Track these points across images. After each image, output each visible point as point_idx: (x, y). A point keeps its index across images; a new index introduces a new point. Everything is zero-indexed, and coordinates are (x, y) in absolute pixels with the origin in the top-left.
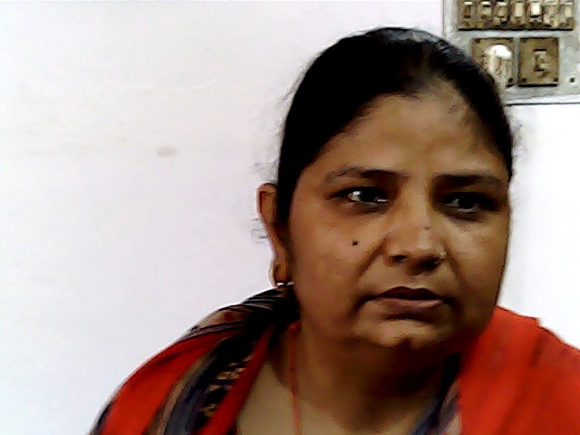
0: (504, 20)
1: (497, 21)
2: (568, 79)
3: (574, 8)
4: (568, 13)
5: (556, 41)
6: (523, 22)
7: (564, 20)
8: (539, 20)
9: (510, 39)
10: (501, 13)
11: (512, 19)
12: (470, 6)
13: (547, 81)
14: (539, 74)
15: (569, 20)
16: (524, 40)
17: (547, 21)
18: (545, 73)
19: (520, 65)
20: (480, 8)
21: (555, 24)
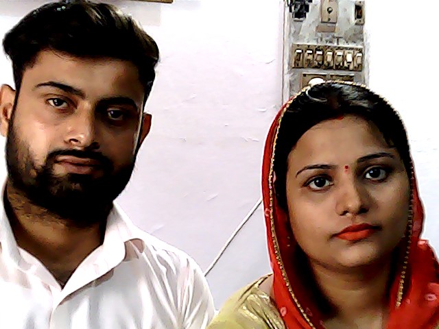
0: (321, 63)
1: (317, 63)
3: (362, 57)
4: (359, 61)
6: (332, 65)
7: (356, 65)
8: (341, 64)
9: (325, 75)
10: (319, 58)
11: (325, 62)
12: (300, 53)
15: (359, 65)
16: (332, 76)
17: (346, 65)
20: (306, 54)
21: (351, 67)
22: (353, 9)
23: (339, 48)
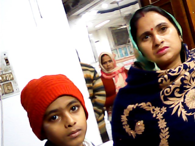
2: (16, 90)
5: (11, 83)
6: (2, 81)
8: (6, 80)
13: (11, 91)
14: (9, 91)
16: (3, 84)
17: (7, 79)
18: (10, 90)
19: (4, 90)
21: (10, 79)
22: (5, 61)
23: (3, 75)
